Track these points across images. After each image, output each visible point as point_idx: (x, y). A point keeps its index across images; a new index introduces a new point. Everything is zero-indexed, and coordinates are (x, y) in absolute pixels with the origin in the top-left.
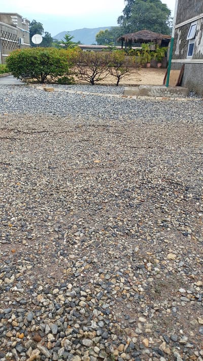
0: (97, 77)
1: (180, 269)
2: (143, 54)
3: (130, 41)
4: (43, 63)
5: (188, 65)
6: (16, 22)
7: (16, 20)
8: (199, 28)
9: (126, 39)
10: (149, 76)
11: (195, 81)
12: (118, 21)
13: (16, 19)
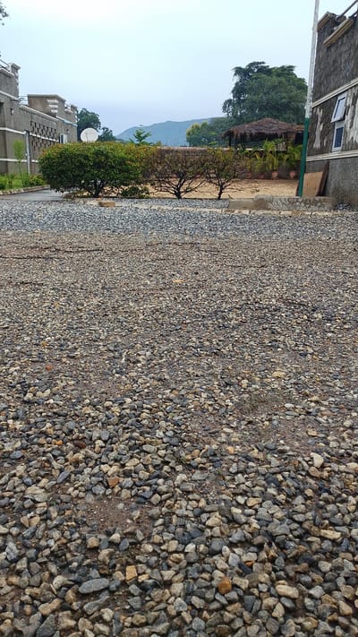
0: (185, 186)
1: (289, 386)
2: (265, 156)
3: (243, 136)
4: (98, 165)
5: (334, 162)
6: (55, 109)
7: (56, 106)
8: (350, 102)
9: (235, 133)
10: (274, 189)
11: (346, 185)
12: (224, 107)
13: (55, 104)
